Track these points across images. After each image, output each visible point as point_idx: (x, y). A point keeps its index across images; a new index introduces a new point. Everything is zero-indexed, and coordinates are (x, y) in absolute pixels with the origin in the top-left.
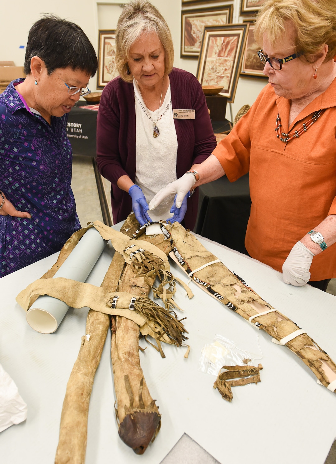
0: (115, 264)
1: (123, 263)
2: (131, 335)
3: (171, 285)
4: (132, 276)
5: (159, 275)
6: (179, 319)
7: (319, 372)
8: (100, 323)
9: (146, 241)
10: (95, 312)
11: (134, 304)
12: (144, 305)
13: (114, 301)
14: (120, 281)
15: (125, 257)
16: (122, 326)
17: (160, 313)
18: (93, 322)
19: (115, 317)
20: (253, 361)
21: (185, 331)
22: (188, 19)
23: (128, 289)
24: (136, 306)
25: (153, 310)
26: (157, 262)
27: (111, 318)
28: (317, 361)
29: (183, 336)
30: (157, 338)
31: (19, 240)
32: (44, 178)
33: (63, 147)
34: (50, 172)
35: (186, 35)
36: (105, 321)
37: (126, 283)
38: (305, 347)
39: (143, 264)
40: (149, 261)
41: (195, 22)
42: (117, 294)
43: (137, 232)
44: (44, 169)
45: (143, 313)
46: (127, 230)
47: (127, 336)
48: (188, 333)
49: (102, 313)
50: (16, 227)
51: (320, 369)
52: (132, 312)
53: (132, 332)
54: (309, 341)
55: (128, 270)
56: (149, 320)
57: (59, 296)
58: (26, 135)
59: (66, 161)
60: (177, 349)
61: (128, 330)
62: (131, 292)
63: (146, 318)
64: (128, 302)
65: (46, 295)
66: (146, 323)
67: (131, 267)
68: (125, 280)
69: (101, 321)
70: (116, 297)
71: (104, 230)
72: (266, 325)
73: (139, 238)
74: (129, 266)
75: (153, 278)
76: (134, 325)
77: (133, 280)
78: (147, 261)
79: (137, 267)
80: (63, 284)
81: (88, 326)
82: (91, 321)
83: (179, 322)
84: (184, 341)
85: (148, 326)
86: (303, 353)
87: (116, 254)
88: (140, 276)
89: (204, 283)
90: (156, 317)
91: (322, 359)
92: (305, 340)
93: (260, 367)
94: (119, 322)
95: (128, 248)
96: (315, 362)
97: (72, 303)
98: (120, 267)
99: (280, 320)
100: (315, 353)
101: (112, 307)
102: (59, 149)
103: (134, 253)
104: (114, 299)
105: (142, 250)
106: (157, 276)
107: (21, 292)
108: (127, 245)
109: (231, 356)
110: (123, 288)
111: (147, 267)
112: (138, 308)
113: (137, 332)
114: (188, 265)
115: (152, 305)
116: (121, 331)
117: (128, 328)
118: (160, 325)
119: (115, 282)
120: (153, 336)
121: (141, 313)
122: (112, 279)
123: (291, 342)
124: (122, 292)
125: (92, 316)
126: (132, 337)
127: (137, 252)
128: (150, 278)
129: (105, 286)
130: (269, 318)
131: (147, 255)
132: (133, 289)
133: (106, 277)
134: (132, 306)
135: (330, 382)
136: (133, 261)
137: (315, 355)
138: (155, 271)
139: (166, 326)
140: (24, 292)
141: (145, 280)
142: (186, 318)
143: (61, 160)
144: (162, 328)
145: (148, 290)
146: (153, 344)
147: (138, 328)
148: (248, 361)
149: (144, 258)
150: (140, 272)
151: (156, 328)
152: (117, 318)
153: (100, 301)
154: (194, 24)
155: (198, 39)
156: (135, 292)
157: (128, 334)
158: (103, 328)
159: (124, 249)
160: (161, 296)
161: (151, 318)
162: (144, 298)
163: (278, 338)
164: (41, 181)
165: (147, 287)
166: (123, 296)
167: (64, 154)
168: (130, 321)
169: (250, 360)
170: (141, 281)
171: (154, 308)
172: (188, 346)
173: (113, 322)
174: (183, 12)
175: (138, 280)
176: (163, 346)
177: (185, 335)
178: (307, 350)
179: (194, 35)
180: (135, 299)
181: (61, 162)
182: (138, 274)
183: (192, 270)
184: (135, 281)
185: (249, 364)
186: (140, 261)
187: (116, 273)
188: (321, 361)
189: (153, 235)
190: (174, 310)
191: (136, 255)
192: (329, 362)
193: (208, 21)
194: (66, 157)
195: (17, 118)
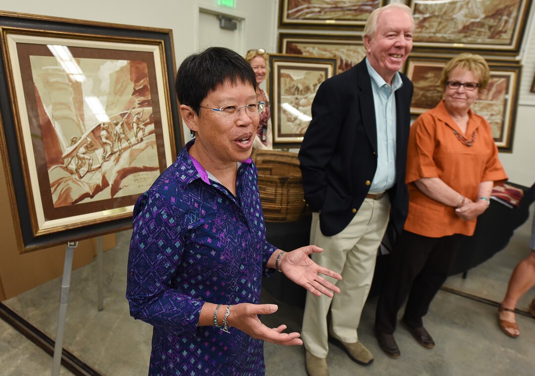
22: (295, 44)
31: (175, 362)
32: (227, 271)
33: (252, 221)
34: (233, 261)
44: (226, 259)
50: (174, 344)
58: (204, 214)
59: (256, 240)
102: (247, 226)
143: (250, 240)
154: (307, 52)
164: (224, 275)
167: (253, 231)
174: (284, 35)
181: (249, 243)
194: (256, 235)
195: (190, 195)
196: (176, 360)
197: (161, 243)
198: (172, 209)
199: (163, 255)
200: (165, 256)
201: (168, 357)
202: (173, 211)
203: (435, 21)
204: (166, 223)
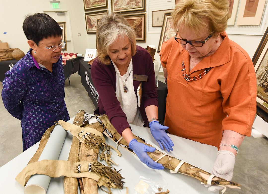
0: (74, 144)
1: (79, 142)
2: (94, 189)
3: (108, 151)
4: (86, 150)
5: (101, 146)
6: (117, 171)
7: (200, 177)
8: (72, 185)
9: (90, 127)
10: (68, 178)
11: (91, 168)
12: (97, 167)
13: (79, 168)
14: (79, 154)
15: (79, 139)
16: (87, 184)
17: (107, 170)
18: (68, 185)
19: (81, 178)
20: (163, 189)
21: (122, 178)
22: (88, 17)
23: (85, 158)
24: (92, 169)
25: (103, 169)
26: (98, 139)
27: (79, 179)
28: (196, 173)
29: (122, 181)
30: (108, 187)
35: (88, 23)
36: (75, 182)
37: (83, 155)
38: (188, 169)
39: (91, 142)
40: (94, 139)
41: (92, 18)
42: (79, 163)
43: (84, 123)
44: (48, 95)
45: (97, 172)
46: (77, 122)
47: (91, 190)
48: (124, 179)
49: (73, 178)
51: (200, 176)
52: (91, 173)
53: (93, 186)
54: (188, 165)
55: (82, 146)
56: (101, 176)
57: (44, 172)
58: (38, 79)
60: (120, 191)
61: (91, 186)
62: (87, 160)
63: (99, 175)
64: (87, 167)
65: (36, 174)
66: (100, 178)
67: (84, 144)
68: (82, 153)
69: (73, 183)
70: (79, 165)
71: (65, 125)
72: (165, 164)
73: (85, 127)
74: (83, 144)
75: (98, 149)
76: (93, 182)
77: (87, 152)
78: (93, 139)
79: (88, 144)
80: (46, 164)
81: (65, 189)
82: (67, 185)
83: (118, 173)
84: (123, 184)
85: (102, 180)
86: (188, 172)
87: (74, 138)
88: (90, 149)
89: (126, 146)
90: (105, 173)
91: (198, 171)
92: (186, 166)
93: (168, 191)
94: (84, 182)
95: (80, 133)
96: (195, 173)
97: (53, 175)
98: (78, 145)
99: (170, 159)
100: (193, 170)
101: (78, 172)
103: (84, 136)
104: (79, 167)
105: (88, 133)
106: (100, 147)
107: (19, 174)
108: (79, 131)
109: (151, 188)
110: (82, 158)
111: (93, 143)
112: (94, 170)
113: (96, 186)
114: (115, 137)
115: (101, 166)
116: (86, 188)
117: (91, 185)
118: (108, 178)
119: (76, 155)
120: (105, 186)
121: (96, 172)
122: (75, 154)
123: (180, 169)
124: (82, 161)
125: (67, 181)
126: (94, 190)
127: (86, 135)
128: (96, 149)
129: (72, 160)
130: (165, 160)
131: (92, 136)
132: (88, 158)
133: (71, 153)
134: (90, 169)
135: (207, 180)
136: (85, 140)
137: (194, 171)
138: (98, 145)
139: (112, 177)
140: (20, 174)
141: (94, 151)
142: (121, 170)
144: (110, 180)
145: (96, 157)
146: (106, 191)
147: (96, 183)
148: (161, 189)
149: (91, 138)
150: (90, 146)
151: (106, 180)
152: (82, 179)
153: (70, 170)
154: (92, 19)
155: (94, 25)
156: (90, 160)
157: (91, 189)
158: (75, 188)
159: (78, 134)
160: (104, 159)
161: (102, 175)
162: (96, 162)
163: (173, 169)
165: (96, 155)
166: (83, 164)
168: (91, 179)
169: (162, 188)
170: (91, 152)
171: (103, 168)
172: (126, 187)
173: (80, 182)
174: (86, 14)
175: (90, 151)
176: (112, 190)
177: (123, 180)
178: (189, 170)
179: (92, 24)
180: (91, 165)
182: (89, 148)
183: (118, 140)
184: (89, 153)
185: (162, 191)
186: (89, 140)
187: (76, 149)
188: (198, 172)
189: (93, 124)
190: (113, 166)
191: (86, 137)
192: (202, 171)
193: (98, 17)
195: (31, 72)
196: (33, 129)
197: (20, 89)
198: (23, 78)
199: (21, 93)
200: (22, 93)
201: (30, 128)
202: (24, 79)
203: (120, 2)
204: (22, 83)
